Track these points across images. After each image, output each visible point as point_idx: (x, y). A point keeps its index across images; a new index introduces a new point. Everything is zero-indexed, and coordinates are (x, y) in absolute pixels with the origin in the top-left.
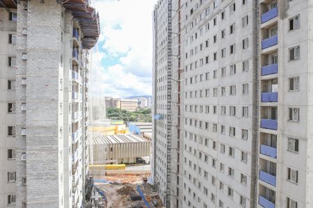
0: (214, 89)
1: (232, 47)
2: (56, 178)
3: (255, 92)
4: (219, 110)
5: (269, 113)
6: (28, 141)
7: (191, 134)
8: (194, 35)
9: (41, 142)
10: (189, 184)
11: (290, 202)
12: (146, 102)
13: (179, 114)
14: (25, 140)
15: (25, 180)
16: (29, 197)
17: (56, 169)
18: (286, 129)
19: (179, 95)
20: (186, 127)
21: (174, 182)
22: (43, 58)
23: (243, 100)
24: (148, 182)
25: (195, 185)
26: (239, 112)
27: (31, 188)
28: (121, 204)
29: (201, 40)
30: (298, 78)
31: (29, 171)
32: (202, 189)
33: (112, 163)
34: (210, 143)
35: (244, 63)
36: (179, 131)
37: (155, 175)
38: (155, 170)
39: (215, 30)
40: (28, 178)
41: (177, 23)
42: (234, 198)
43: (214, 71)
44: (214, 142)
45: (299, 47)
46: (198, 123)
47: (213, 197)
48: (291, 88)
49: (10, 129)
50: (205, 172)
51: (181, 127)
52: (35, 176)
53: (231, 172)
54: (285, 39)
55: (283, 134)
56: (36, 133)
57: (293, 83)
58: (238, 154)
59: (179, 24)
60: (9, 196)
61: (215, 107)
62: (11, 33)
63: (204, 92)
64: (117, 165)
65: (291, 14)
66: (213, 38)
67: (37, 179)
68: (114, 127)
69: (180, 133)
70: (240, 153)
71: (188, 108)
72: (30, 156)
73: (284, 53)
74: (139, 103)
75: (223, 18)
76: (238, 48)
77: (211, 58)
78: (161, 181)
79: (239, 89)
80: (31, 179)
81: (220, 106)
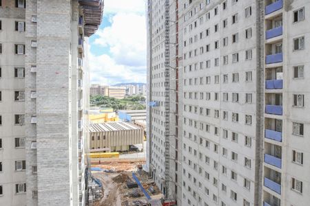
0: (215, 77)
1: (234, 36)
2: (67, 166)
3: (259, 79)
4: (220, 96)
5: (273, 100)
6: (38, 129)
7: (191, 121)
8: (193, 24)
9: (52, 130)
10: (189, 170)
11: (295, 183)
12: (134, 89)
13: (177, 101)
14: (36, 128)
15: (35, 168)
16: (40, 185)
17: (66, 157)
18: (291, 114)
19: (177, 82)
20: (185, 114)
21: (172, 168)
22: (53, 46)
23: (246, 87)
24: (144, 169)
25: (196, 171)
26: (242, 98)
27: (42, 176)
28: (118, 192)
29: (201, 28)
30: (303, 67)
31: (39, 159)
32: (204, 173)
33: (105, 152)
34: (212, 129)
35: (247, 52)
36: (177, 117)
37: (150, 162)
38: (150, 157)
39: (216, 20)
40: (39, 167)
41: (174, 11)
42: (238, 181)
43: (216, 59)
44: (216, 128)
45: (303, 38)
46: (198, 110)
47: (215, 181)
48: (296, 76)
49: (17, 117)
50: (207, 158)
51: (179, 114)
52: (45, 164)
53: (234, 156)
54: (290, 30)
55: (288, 119)
56: (46, 121)
57: (297, 72)
58: (241, 139)
59: (177, 12)
60: (17, 185)
61: (216, 94)
62: (17, 20)
63: (205, 80)
64: (110, 153)
65: (296, 6)
66: (214, 28)
67: (48, 167)
68: (103, 115)
69: (179, 119)
70: (244, 138)
71: (188, 95)
72: (41, 143)
73: (288, 44)
74: (127, 90)
75: (224, 8)
76: (241, 37)
77: (212, 47)
78: (157, 168)
79: (242, 77)
80: (42, 167)
81: (222, 93)
